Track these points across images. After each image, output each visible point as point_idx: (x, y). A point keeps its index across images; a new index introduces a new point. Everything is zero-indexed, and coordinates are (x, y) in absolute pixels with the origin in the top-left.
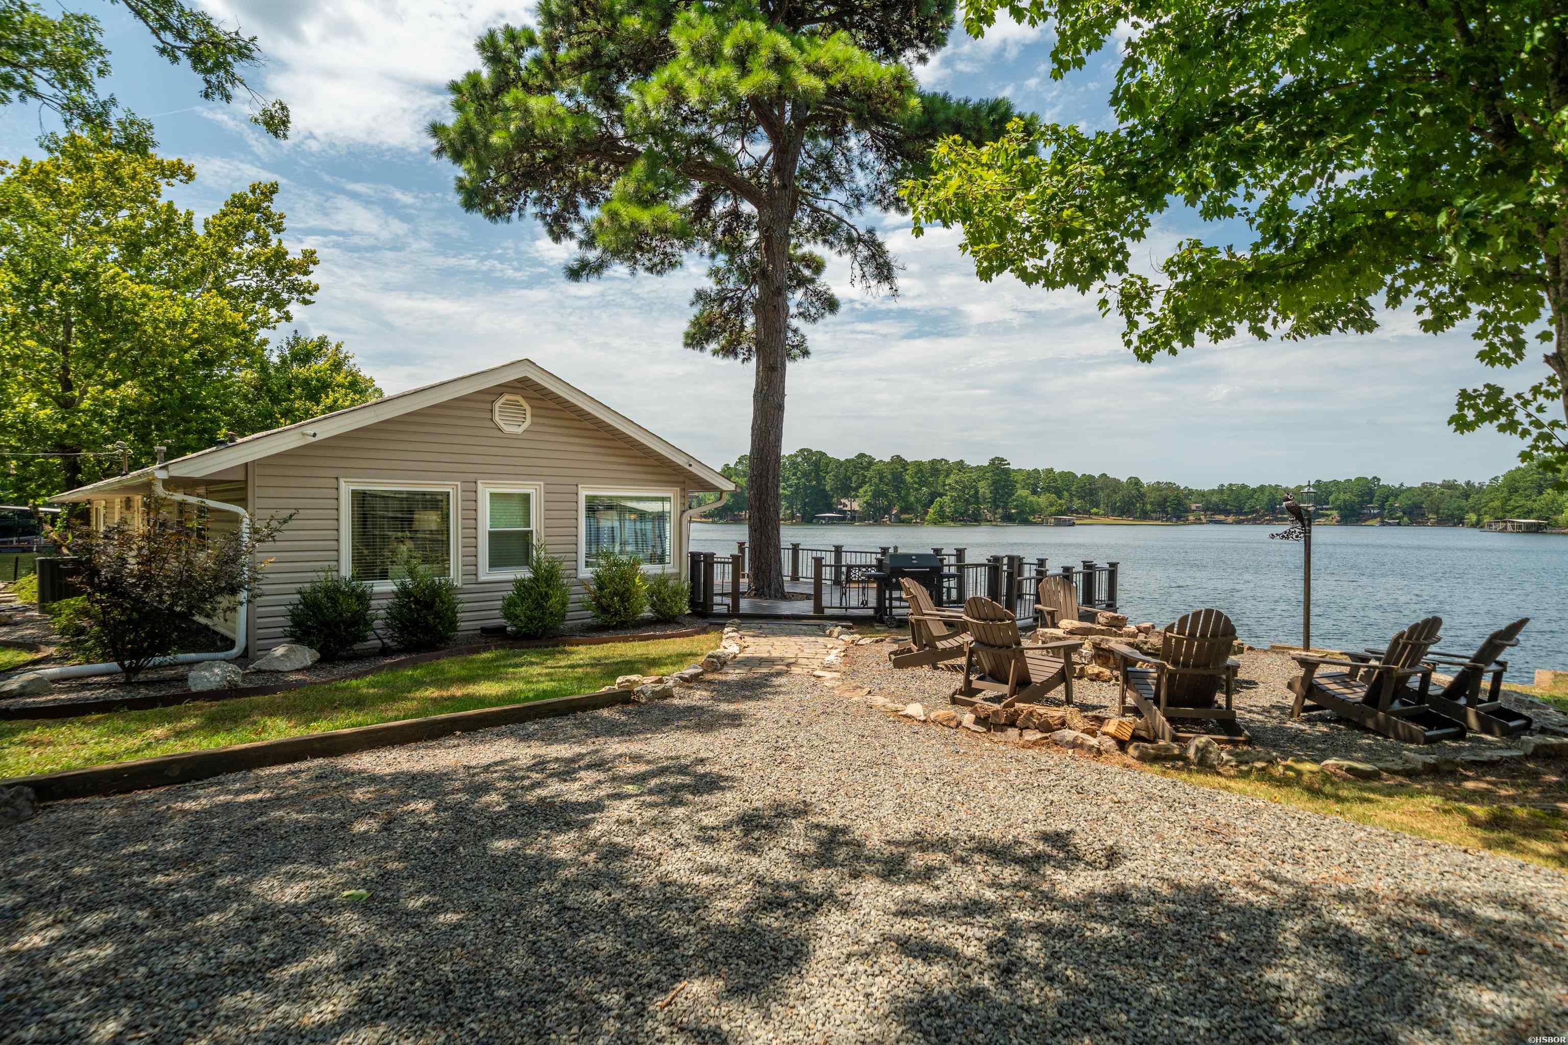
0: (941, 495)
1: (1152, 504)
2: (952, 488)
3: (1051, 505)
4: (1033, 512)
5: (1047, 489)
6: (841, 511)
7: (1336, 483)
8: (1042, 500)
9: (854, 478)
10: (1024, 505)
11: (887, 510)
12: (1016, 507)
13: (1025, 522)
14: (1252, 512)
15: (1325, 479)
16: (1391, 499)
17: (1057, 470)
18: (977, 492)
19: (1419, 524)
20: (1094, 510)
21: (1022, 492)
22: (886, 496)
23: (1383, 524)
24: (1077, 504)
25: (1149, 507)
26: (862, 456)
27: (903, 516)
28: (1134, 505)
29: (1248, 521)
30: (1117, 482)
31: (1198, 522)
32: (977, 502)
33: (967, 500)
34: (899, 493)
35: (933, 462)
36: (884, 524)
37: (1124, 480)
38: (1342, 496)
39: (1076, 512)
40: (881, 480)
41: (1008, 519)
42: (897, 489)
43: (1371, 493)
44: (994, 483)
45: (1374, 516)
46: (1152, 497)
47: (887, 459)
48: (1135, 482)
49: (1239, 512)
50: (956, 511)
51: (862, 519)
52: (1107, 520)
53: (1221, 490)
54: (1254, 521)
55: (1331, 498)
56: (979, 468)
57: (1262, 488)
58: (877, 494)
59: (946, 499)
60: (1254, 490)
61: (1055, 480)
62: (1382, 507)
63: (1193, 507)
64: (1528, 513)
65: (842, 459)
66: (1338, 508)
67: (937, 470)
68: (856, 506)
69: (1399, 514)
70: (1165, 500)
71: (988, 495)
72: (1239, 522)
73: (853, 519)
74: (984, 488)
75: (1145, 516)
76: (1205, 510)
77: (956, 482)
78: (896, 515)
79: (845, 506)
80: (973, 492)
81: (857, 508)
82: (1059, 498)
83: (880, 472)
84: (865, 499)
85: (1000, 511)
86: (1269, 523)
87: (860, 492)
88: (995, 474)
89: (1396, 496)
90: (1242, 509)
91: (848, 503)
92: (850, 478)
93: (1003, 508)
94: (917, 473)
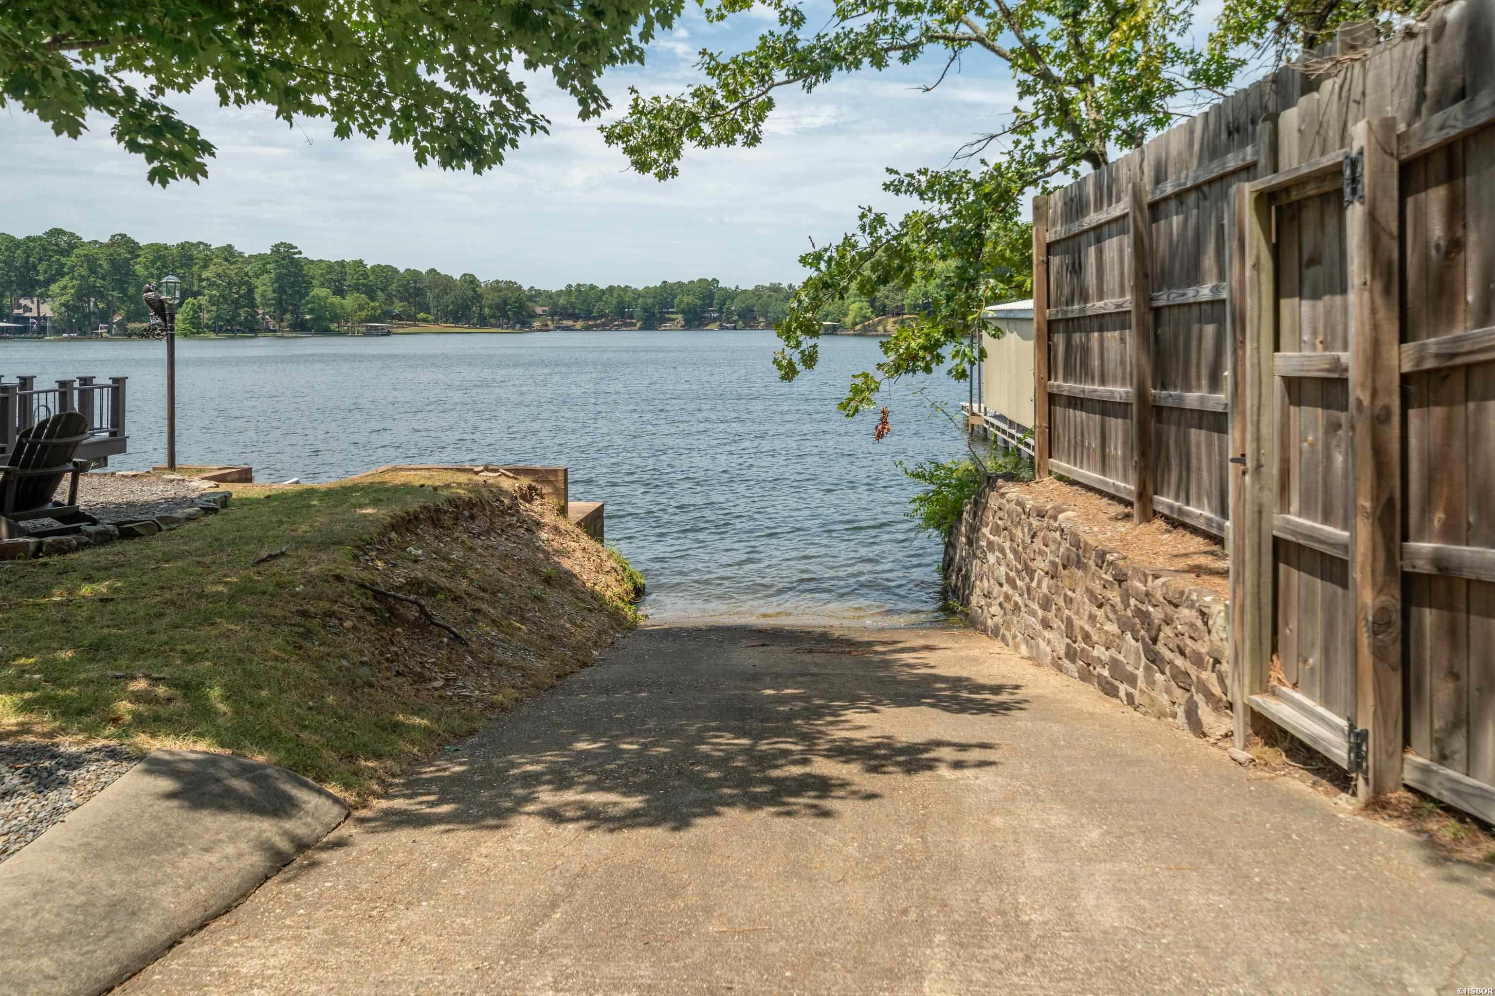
0: (195, 295)
1: (490, 307)
2: (212, 285)
3: (361, 308)
4: (335, 318)
5: (356, 288)
6: (18, 319)
7: (680, 284)
8: (349, 302)
9: (41, 267)
10: (323, 308)
11: (105, 316)
12: (311, 311)
13: (325, 332)
14: (601, 317)
15: (672, 280)
16: (728, 302)
17: (369, 264)
18: (251, 291)
19: (753, 328)
20: (421, 315)
21: (320, 291)
22: (101, 296)
23: (722, 328)
24: (398, 307)
25: (487, 311)
26: (57, 232)
27: (131, 326)
28: (468, 308)
29: (597, 326)
30: (448, 278)
31: (545, 328)
32: (252, 305)
33: (236, 302)
34: (124, 291)
35: (183, 246)
36: (100, 338)
37: (457, 276)
38: (685, 300)
39: (398, 317)
40: (93, 271)
41: (301, 327)
42: (121, 285)
43: (711, 296)
44: (279, 278)
45: (714, 320)
46: (490, 299)
47: (105, 239)
48: (470, 280)
49: (588, 316)
50: (218, 317)
51: (58, 331)
52: (435, 328)
53: (569, 291)
54: (604, 327)
55: (676, 301)
56: (260, 257)
57: (611, 289)
58: (83, 294)
59: (203, 300)
60: (603, 292)
61: (365, 275)
62: (720, 311)
63: (539, 310)
65: (20, 236)
66: (683, 312)
67: (191, 258)
68: (46, 310)
69: (735, 318)
70: (505, 302)
71: (270, 295)
72: (587, 328)
73: (42, 331)
74: (264, 288)
75: (483, 322)
76: (553, 314)
77: (219, 276)
78: (120, 324)
79: (27, 309)
80: (244, 290)
81: (49, 314)
82: (373, 299)
83: (92, 263)
84: (63, 299)
85: (288, 316)
86: (618, 328)
87: (54, 288)
88: (279, 267)
89: (733, 299)
90: (591, 312)
91: (34, 307)
92: (35, 267)
93: (293, 312)
94: (154, 262)
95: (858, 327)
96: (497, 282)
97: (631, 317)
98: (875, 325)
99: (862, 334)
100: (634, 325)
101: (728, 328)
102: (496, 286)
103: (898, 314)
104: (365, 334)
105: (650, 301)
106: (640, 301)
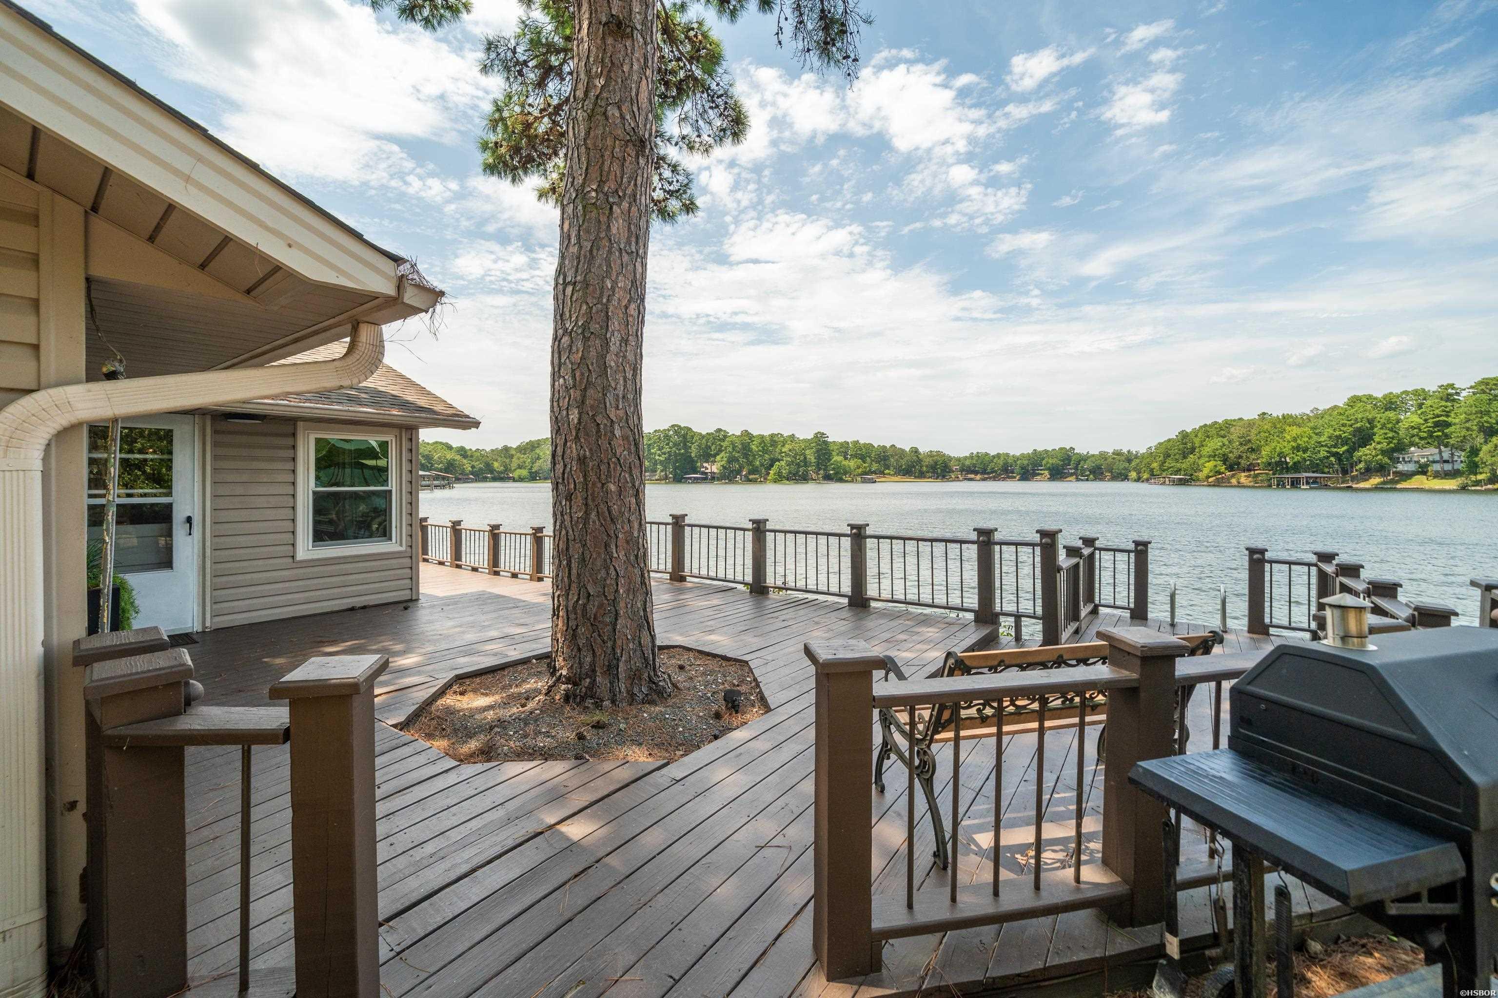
0: (779, 460)
1: (927, 466)
2: (787, 455)
3: (859, 467)
4: (845, 473)
5: (854, 456)
6: (703, 473)
7: (1046, 451)
8: (852, 464)
9: (713, 448)
10: (839, 467)
11: (739, 472)
12: (833, 469)
13: (841, 480)
14: (992, 472)
15: (1040, 449)
16: (1082, 463)
17: (862, 442)
18: (805, 458)
19: (1101, 480)
20: (887, 471)
21: (837, 458)
22: (737, 461)
23: (1078, 480)
24: (875, 467)
25: (924, 469)
26: (719, 430)
27: (751, 477)
28: (914, 467)
29: (990, 478)
30: (903, 450)
31: (957, 479)
32: (805, 466)
33: (798, 465)
34: (747, 459)
35: (772, 436)
36: (737, 483)
37: (907, 449)
38: (1050, 461)
39: (875, 472)
40: (734, 449)
41: (828, 478)
42: (746, 456)
43: (1069, 458)
44: (818, 451)
45: (1072, 474)
46: (927, 461)
47: (738, 433)
48: (915, 451)
49: (984, 472)
50: (790, 472)
51: (718, 479)
52: (896, 479)
53: (971, 457)
54: (994, 479)
55: (1044, 462)
56: (805, 441)
57: (998, 455)
58: (732, 459)
59: (783, 463)
60: (994, 457)
61: (861, 449)
62: (1076, 468)
63: (954, 469)
64: (1178, 471)
65: (704, 433)
66: (1049, 469)
67: (775, 441)
68: (715, 469)
69: (1088, 473)
70: (936, 463)
71: (813, 460)
72: (984, 480)
73: (713, 479)
74: (811, 457)
75: (921, 475)
76: (962, 470)
77: (790, 450)
78: (745, 476)
79: (707, 469)
80: (802, 458)
81: (716, 471)
82: (864, 462)
83: (732, 443)
84: (722, 463)
85: (822, 472)
86: (1004, 479)
87: (718, 458)
88: (818, 445)
89: (1085, 460)
90: (985, 470)
91: (709, 467)
92: (710, 447)
93: (824, 470)
94: (760, 444)
95: (1210, 480)
96: (931, 451)
97: (1013, 473)
98: (1228, 479)
99: (1218, 484)
100: (1015, 477)
101: (1082, 480)
102: (931, 454)
103: (1249, 470)
104: (863, 482)
105: (1026, 462)
106: (1018, 462)
